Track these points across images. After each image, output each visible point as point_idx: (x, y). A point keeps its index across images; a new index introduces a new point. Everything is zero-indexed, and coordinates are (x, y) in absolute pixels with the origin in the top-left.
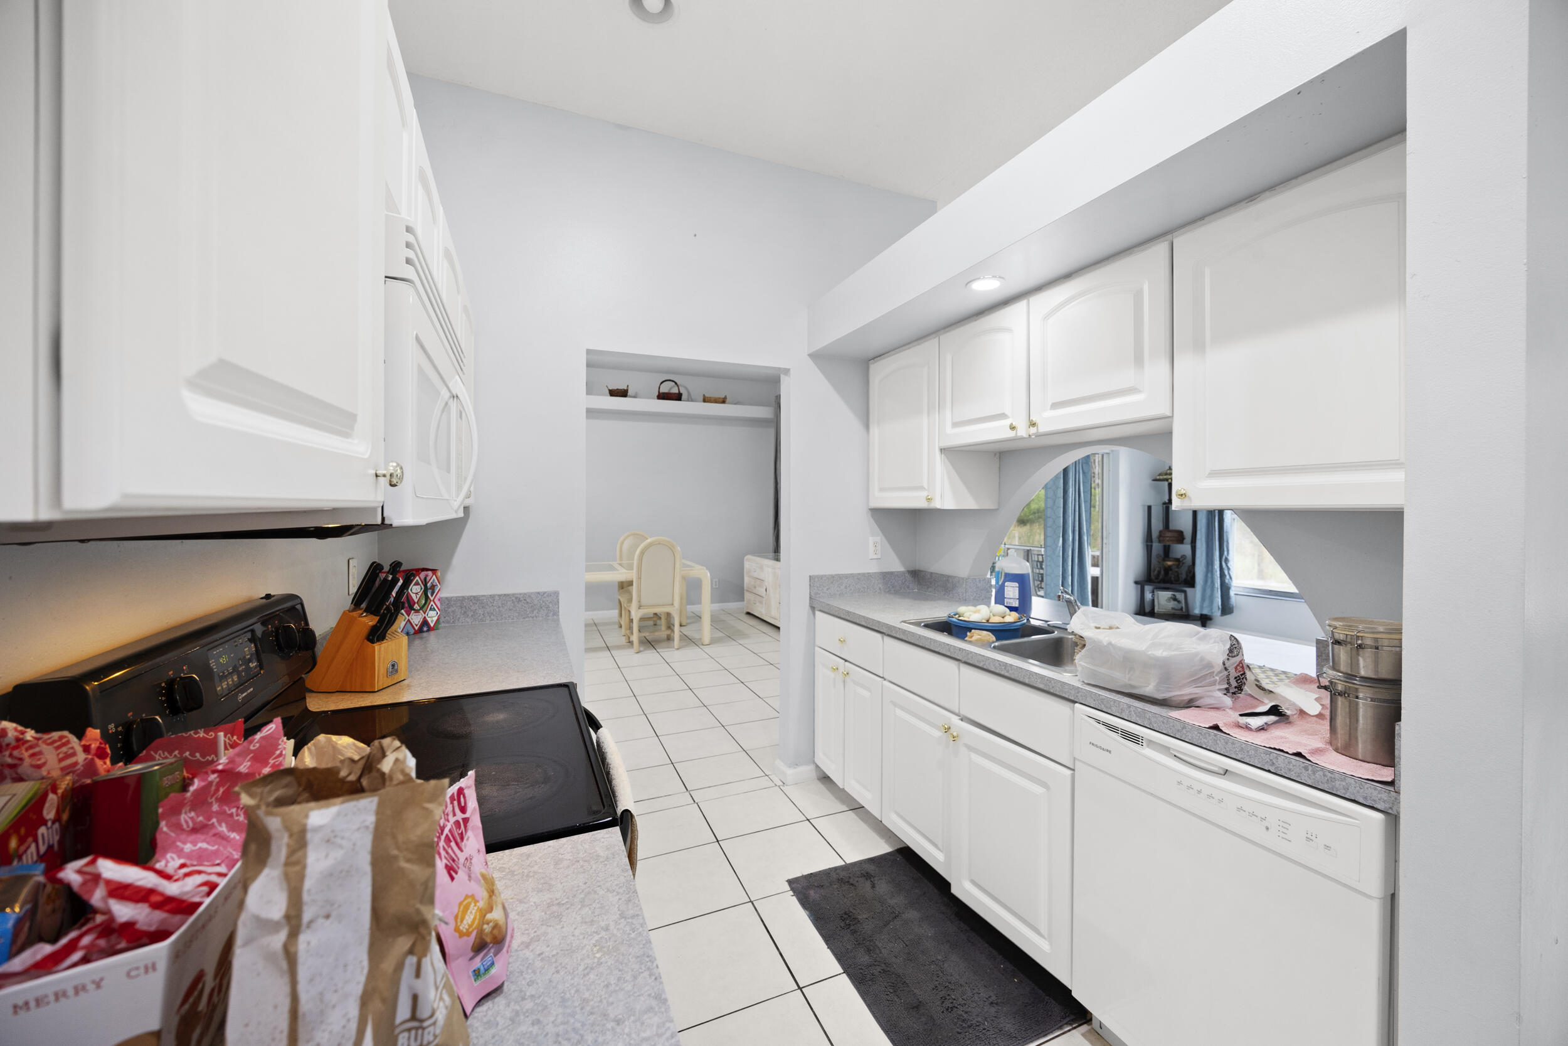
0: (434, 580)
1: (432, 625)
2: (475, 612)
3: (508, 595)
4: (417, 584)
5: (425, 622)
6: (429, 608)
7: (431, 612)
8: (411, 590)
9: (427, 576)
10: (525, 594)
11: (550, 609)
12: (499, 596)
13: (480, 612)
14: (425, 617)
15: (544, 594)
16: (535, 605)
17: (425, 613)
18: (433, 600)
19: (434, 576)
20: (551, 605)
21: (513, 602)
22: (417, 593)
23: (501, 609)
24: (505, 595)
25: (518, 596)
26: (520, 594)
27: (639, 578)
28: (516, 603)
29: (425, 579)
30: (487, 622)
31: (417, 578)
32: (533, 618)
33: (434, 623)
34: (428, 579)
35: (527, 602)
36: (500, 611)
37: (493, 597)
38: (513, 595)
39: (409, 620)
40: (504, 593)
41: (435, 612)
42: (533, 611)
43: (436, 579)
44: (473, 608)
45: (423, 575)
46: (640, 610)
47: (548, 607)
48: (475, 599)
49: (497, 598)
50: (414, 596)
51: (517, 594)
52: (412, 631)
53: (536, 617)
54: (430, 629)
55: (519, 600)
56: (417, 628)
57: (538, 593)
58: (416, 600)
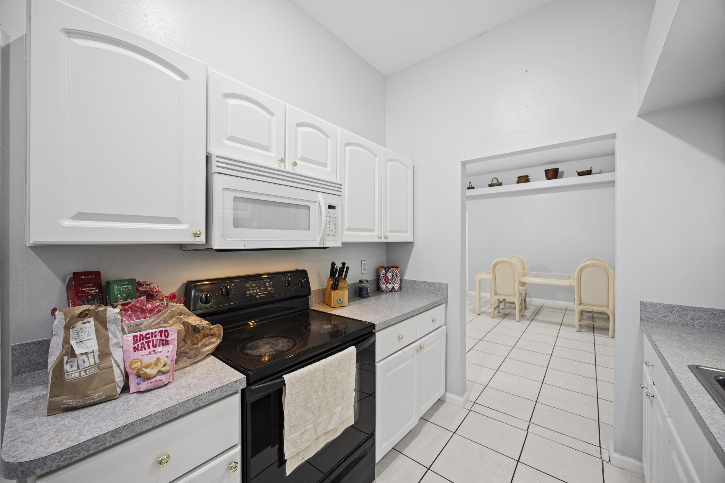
0: (397, 272)
1: (396, 290)
2: (415, 287)
3: (427, 282)
4: (390, 272)
5: (393, 288)
6: (395, 283)
7: (396, 284)
8: (388, 274)
9: (393, 270)
10: (433, 283)
11: (444, 292)
12: (423, 282)
13: (417, 288)
14: (393, 286)
15: (441, 284)
16: (437, 288)
17: (393, 284)
18: (397, 280)
19: (397, 270)
20: (444, 290)
21: (429, 286)
22: (390, 276)
23: (424, 288)
24: (425, 282)
25: (431, 283)
26: (432, 282)
27: (579, 286)
28: (430, 286)
29: (393, 271)
30: (419, 293)
31: (390, 270)
32: (436, 294)
33: (397, 289)
34: (394, 271)
35: (434, 287)
36: (423, 289)
37: (421, 282)
38: (429, 282)
39: (387, 286)
40: (426, 281)
41: (397, 285)
42: (436, 291)
43: (397, 271)
44: (414, 285)
45: (392, 269)
46: (580, 306)
47: (443, 291)
48: (415, 282)
49: (422, 283)
50: (389, 277)
51: (430, 282)
52: (388, 291)
53: (438, 294)
54: (395, 291)
55: (431, 285)
56: (390, 290)
57: (439, 283)
58: (390, 279)
